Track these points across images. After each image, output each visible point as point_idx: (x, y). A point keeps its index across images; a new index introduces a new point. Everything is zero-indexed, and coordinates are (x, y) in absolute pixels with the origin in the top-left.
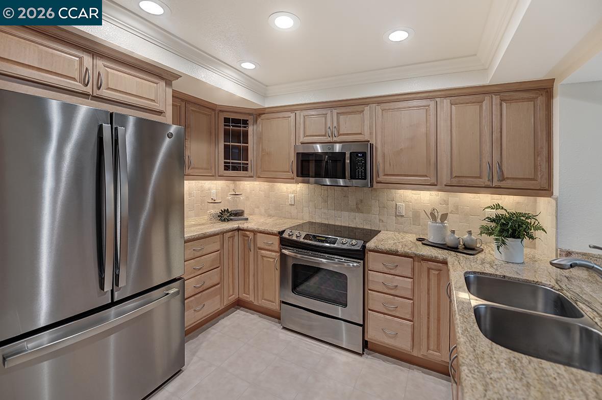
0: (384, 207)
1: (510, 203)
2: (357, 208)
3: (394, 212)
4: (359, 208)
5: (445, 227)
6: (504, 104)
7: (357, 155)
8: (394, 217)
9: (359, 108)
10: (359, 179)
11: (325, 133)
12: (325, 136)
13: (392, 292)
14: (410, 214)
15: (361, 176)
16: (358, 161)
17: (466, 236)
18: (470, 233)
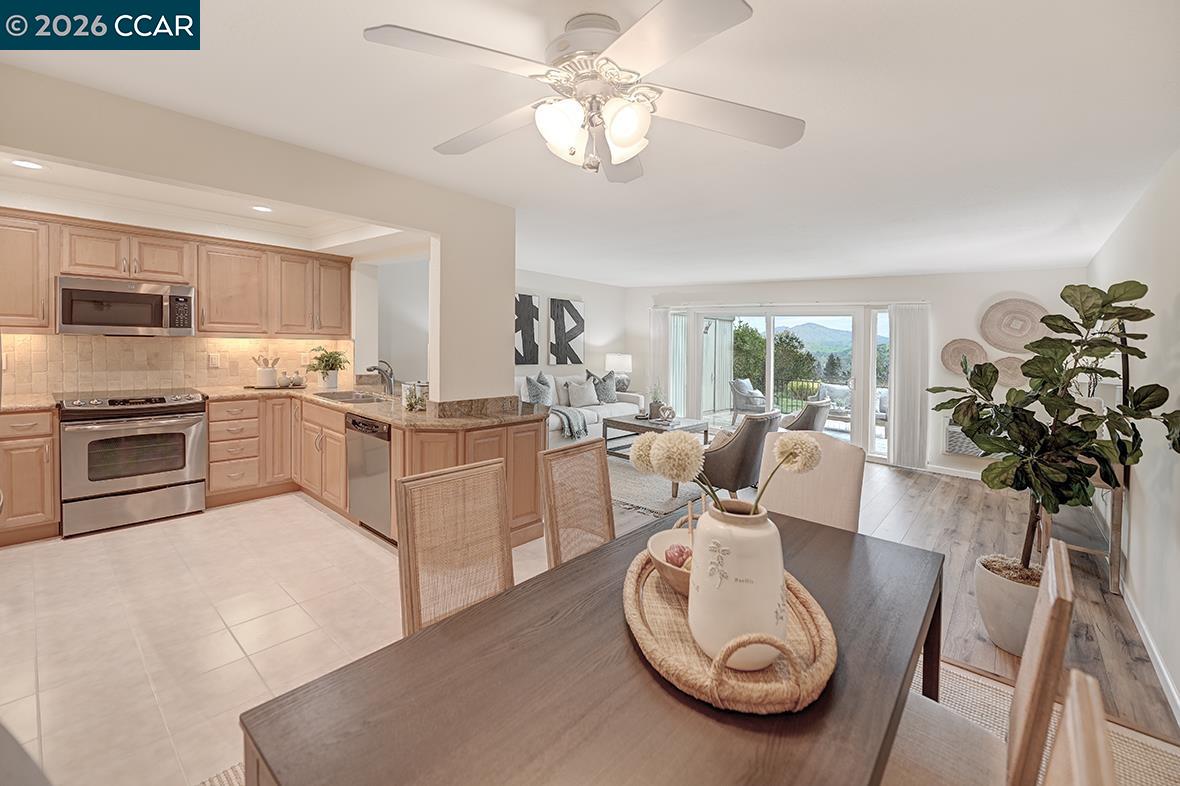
0: (192, 360)
1: (328, 345)
2: (148, 364)
3: (206, 365)
4: (151, 365)
5: (275, 371)
6: (322, 269)
7: (177, 300)
8: (206, 371)
9: (178, 243)
10: (179, 327)
11: (117, 265)
12: (115, 268)
13: (238, 436)
14: (227, 365)
15: (184, 324)
16: (180, 306)
17: (294, 376)
18: (297, 373)
